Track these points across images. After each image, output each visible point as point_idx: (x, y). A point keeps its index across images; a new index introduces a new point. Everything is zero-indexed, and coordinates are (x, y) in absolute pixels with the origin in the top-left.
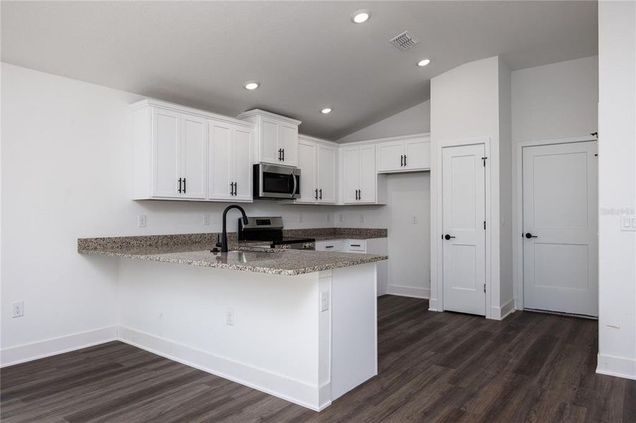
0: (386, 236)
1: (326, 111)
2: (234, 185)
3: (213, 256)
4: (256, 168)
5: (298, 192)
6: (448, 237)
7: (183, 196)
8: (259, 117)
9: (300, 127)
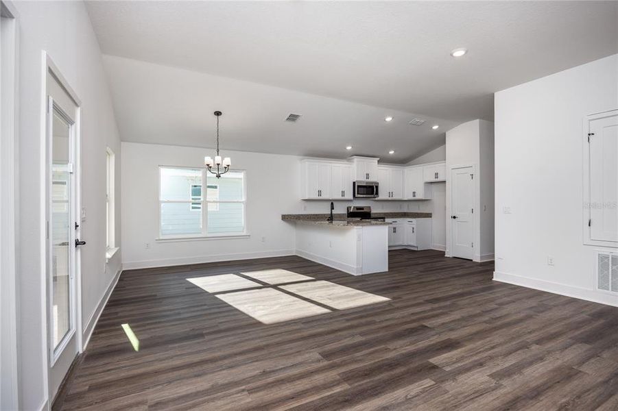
0: (431, 217)
1: (392, 152)
2: (343, 192)
3: (327, 222)
4: (354, 183)
5: (377, 193)
6: (454, 217)
7: (320, 198)
8: (356, 159)
9: (378, 161)
